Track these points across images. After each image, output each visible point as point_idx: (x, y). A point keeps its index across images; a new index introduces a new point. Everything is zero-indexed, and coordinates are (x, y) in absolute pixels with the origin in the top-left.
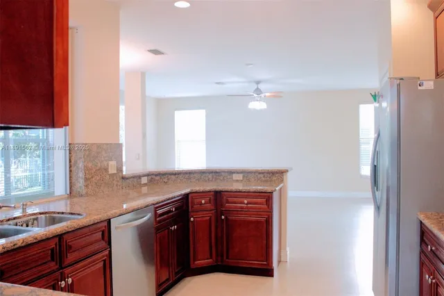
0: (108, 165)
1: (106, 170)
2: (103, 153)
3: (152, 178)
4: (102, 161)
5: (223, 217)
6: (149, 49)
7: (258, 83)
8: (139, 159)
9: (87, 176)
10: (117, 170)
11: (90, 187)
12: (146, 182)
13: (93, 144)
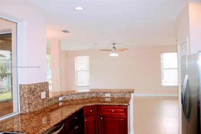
0: (41, 94)
1: (40, 97)
2: (38, 88)
3: (64, 97)
4: (38, 93)
5: (102, 118)
6: (62, 30)
7: (114, 44)
8: (58, 82)
9: (29, 102)
10: (46, 96)
11: (31, 108)
12: (61, 100)
13: (32, 84)
